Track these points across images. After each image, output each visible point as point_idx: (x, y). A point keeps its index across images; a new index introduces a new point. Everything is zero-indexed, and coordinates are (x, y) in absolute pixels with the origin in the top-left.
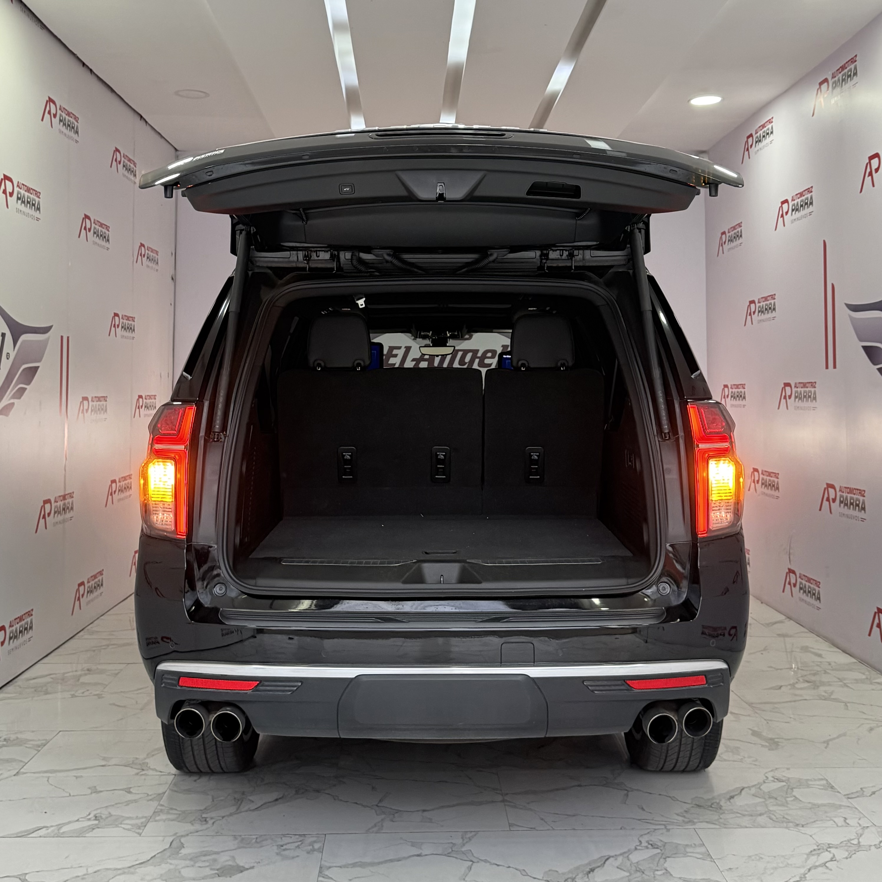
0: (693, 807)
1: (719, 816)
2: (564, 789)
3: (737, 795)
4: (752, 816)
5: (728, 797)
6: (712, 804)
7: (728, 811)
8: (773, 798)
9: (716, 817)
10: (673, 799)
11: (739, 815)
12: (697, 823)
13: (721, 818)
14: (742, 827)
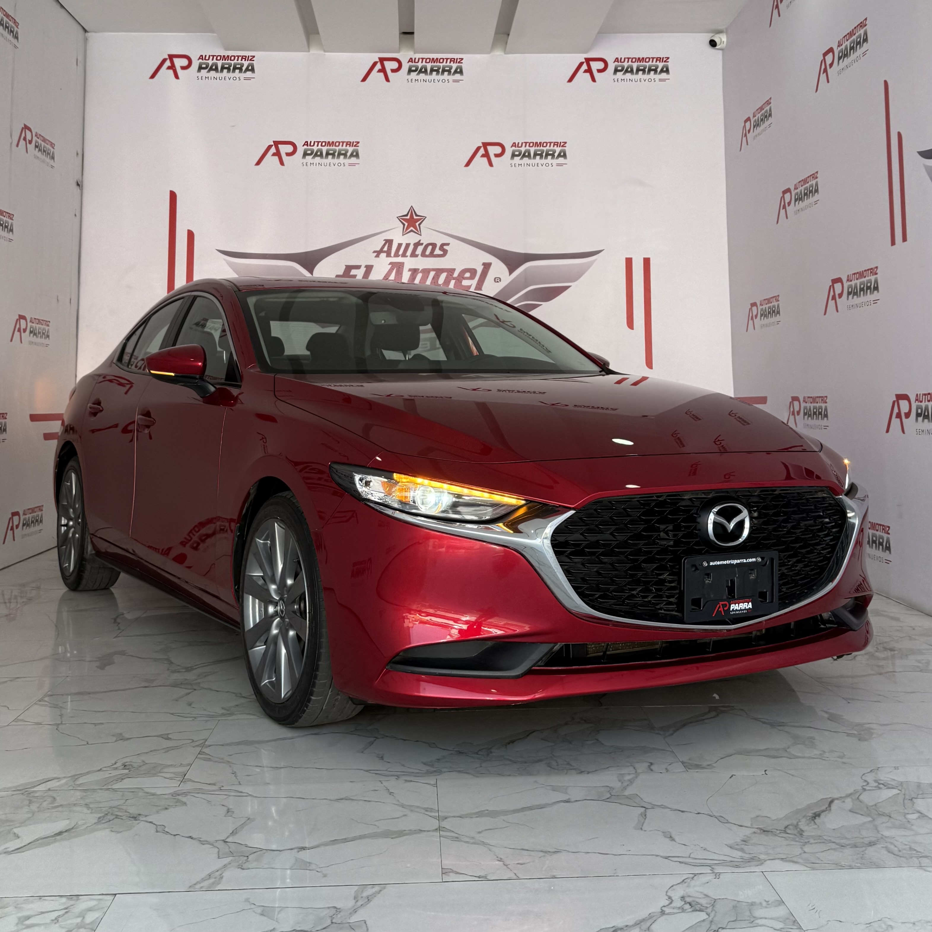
0: (755, 833)
1: (802, 848)
2: (541, 807)
3: (823, 811)
4: (855, 846)
5: (810, 815)
6: (786, 827)
7: (814, 840)
8: (883, 815)
9: (797, 851)
10: (722, 820)
11: (834, 846)
12: (765, 861)
13: (805, 852)
14: (842, 867)
